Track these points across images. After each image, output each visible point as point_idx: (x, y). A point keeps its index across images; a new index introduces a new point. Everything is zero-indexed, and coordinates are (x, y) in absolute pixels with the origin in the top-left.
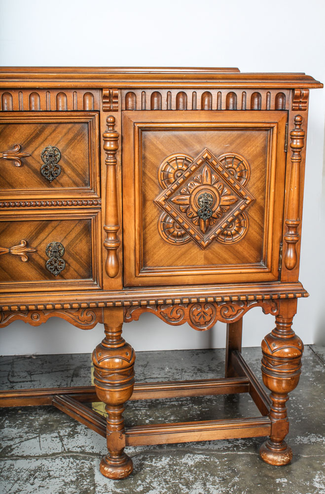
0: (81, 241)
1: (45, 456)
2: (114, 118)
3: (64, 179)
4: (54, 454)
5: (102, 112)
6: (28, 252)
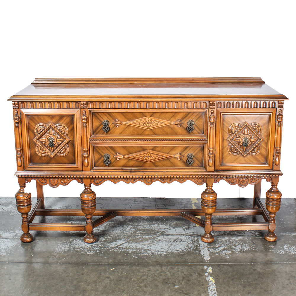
0: (200, 153)
1: (179, 235)
2: (213, 111)
3: (195, 131)
4: (182, 234)
5: (209, 108)
6: (180, 157)
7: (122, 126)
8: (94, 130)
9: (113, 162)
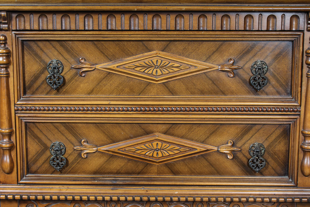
0: (280, 142)
3: (269, 88)
5: (306, 32)
6: (233, 151)
7: (94, 75)
8: (27, 85)
9: (73, 163)
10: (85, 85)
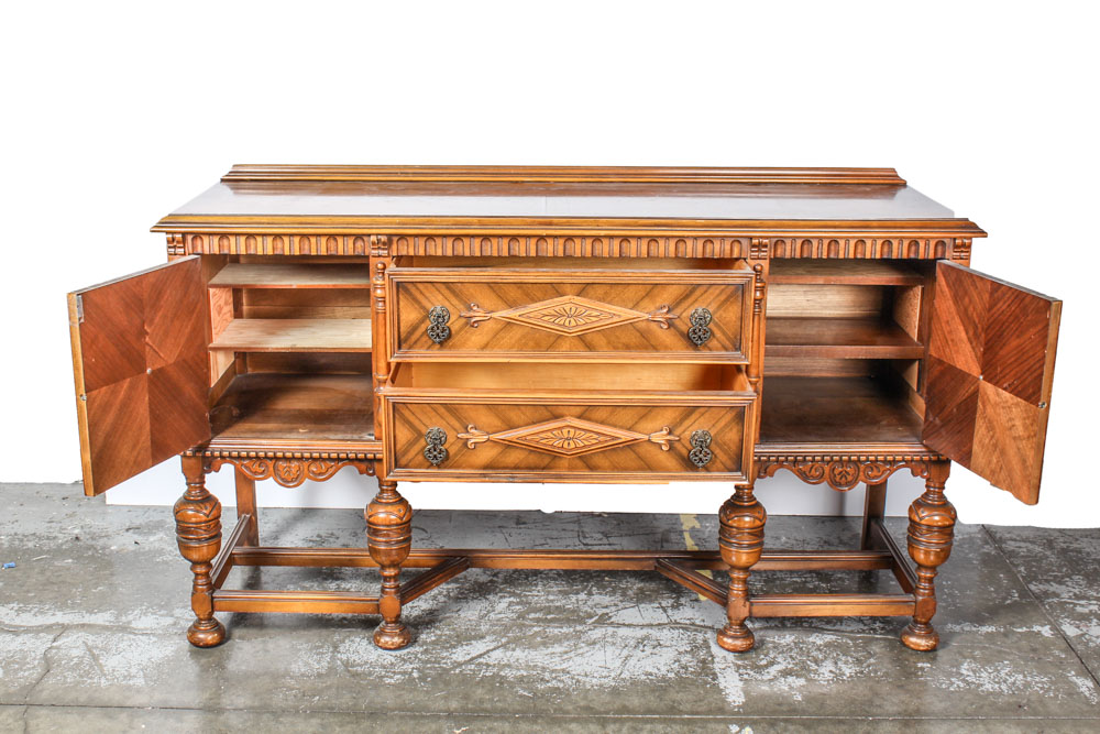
0: (731, 429)
2: (762, 266)
3: (713, 343)
5: (749, 259)
6: (670, 440)
7: (490, 324)
8: (402, 337)
9: (456, 455)
10: (477, 338)
